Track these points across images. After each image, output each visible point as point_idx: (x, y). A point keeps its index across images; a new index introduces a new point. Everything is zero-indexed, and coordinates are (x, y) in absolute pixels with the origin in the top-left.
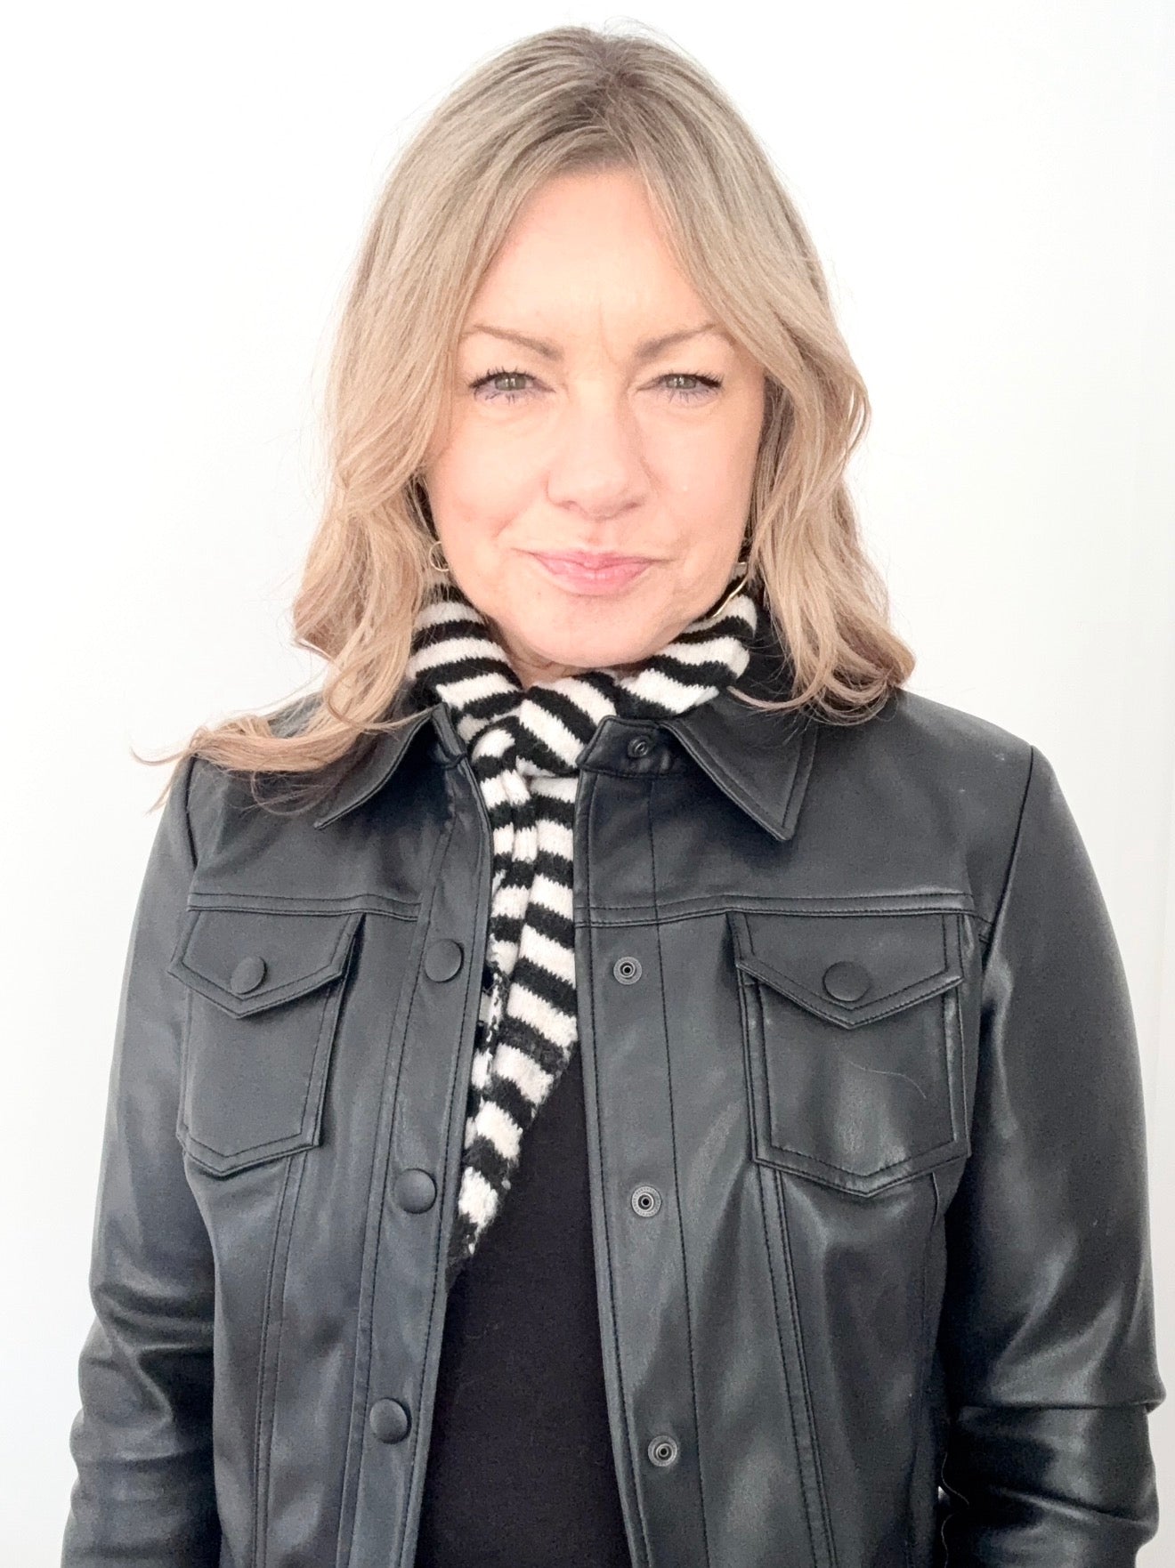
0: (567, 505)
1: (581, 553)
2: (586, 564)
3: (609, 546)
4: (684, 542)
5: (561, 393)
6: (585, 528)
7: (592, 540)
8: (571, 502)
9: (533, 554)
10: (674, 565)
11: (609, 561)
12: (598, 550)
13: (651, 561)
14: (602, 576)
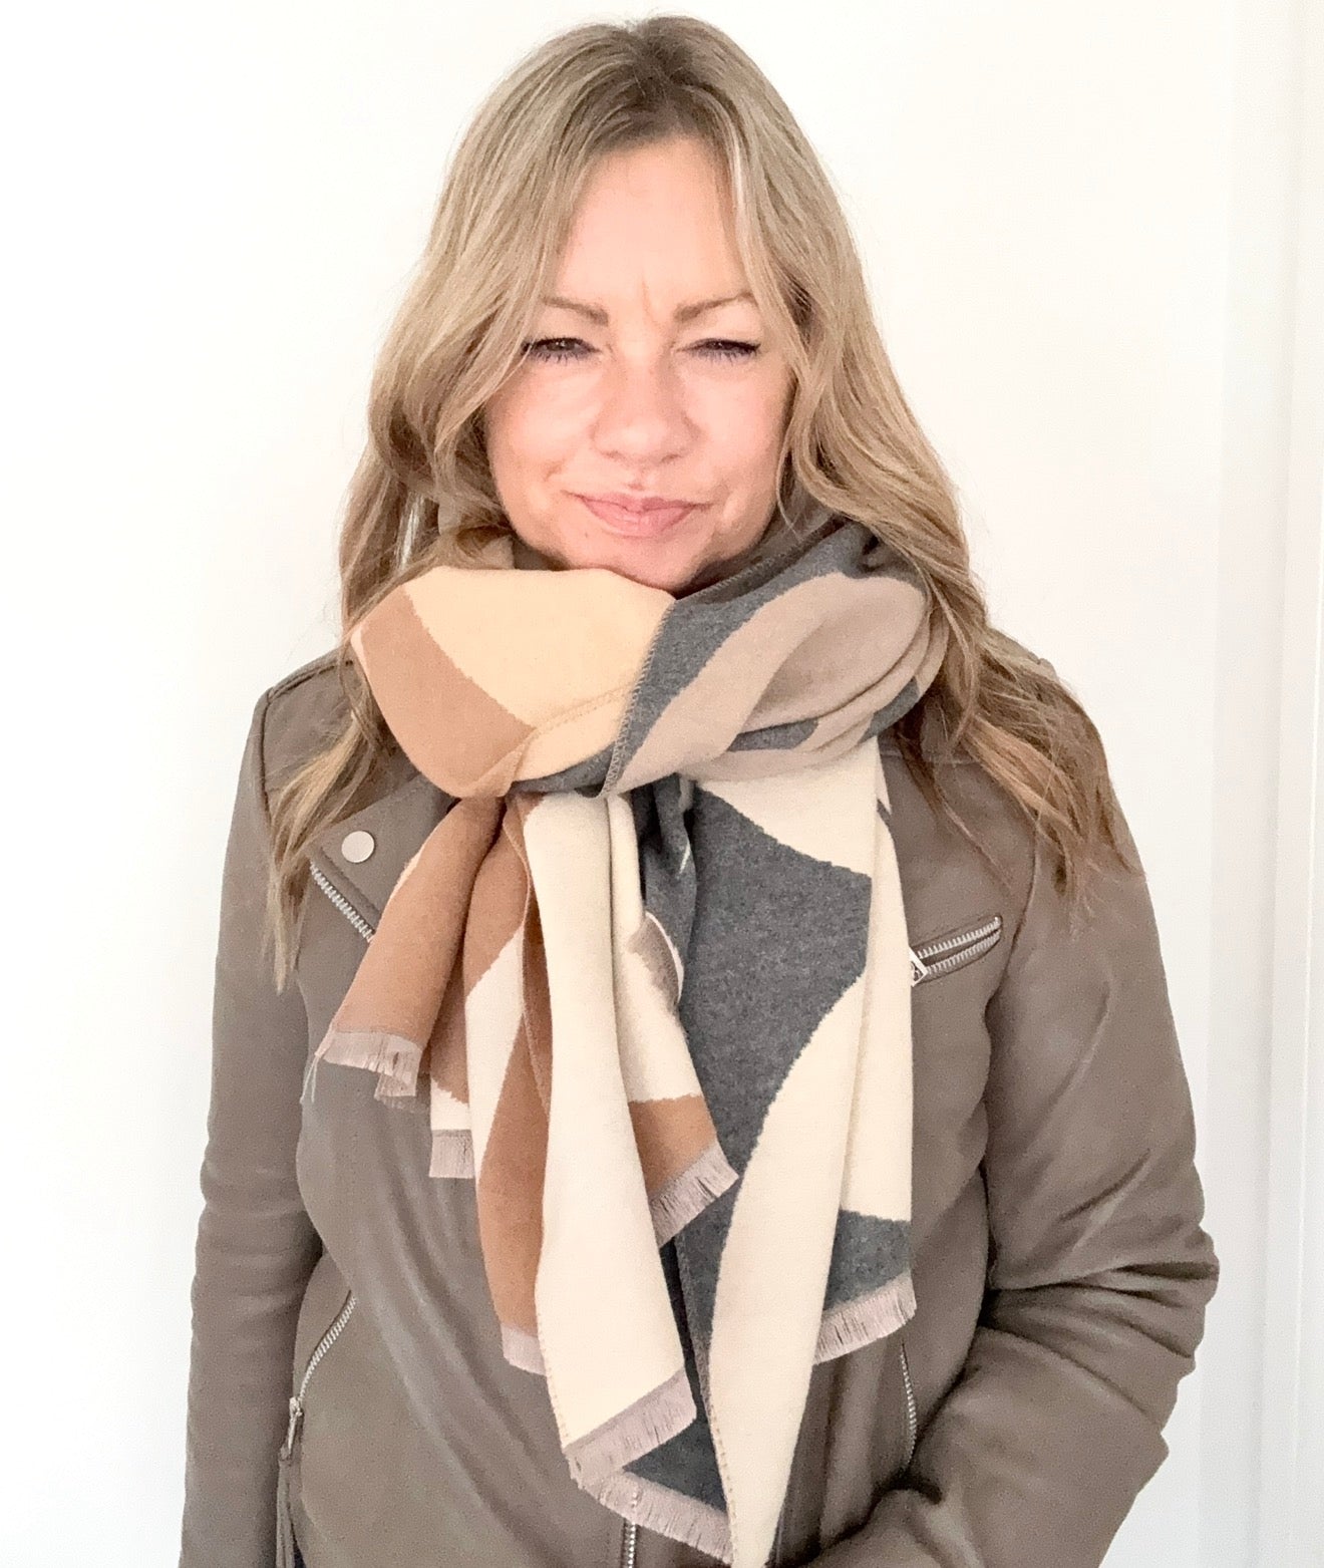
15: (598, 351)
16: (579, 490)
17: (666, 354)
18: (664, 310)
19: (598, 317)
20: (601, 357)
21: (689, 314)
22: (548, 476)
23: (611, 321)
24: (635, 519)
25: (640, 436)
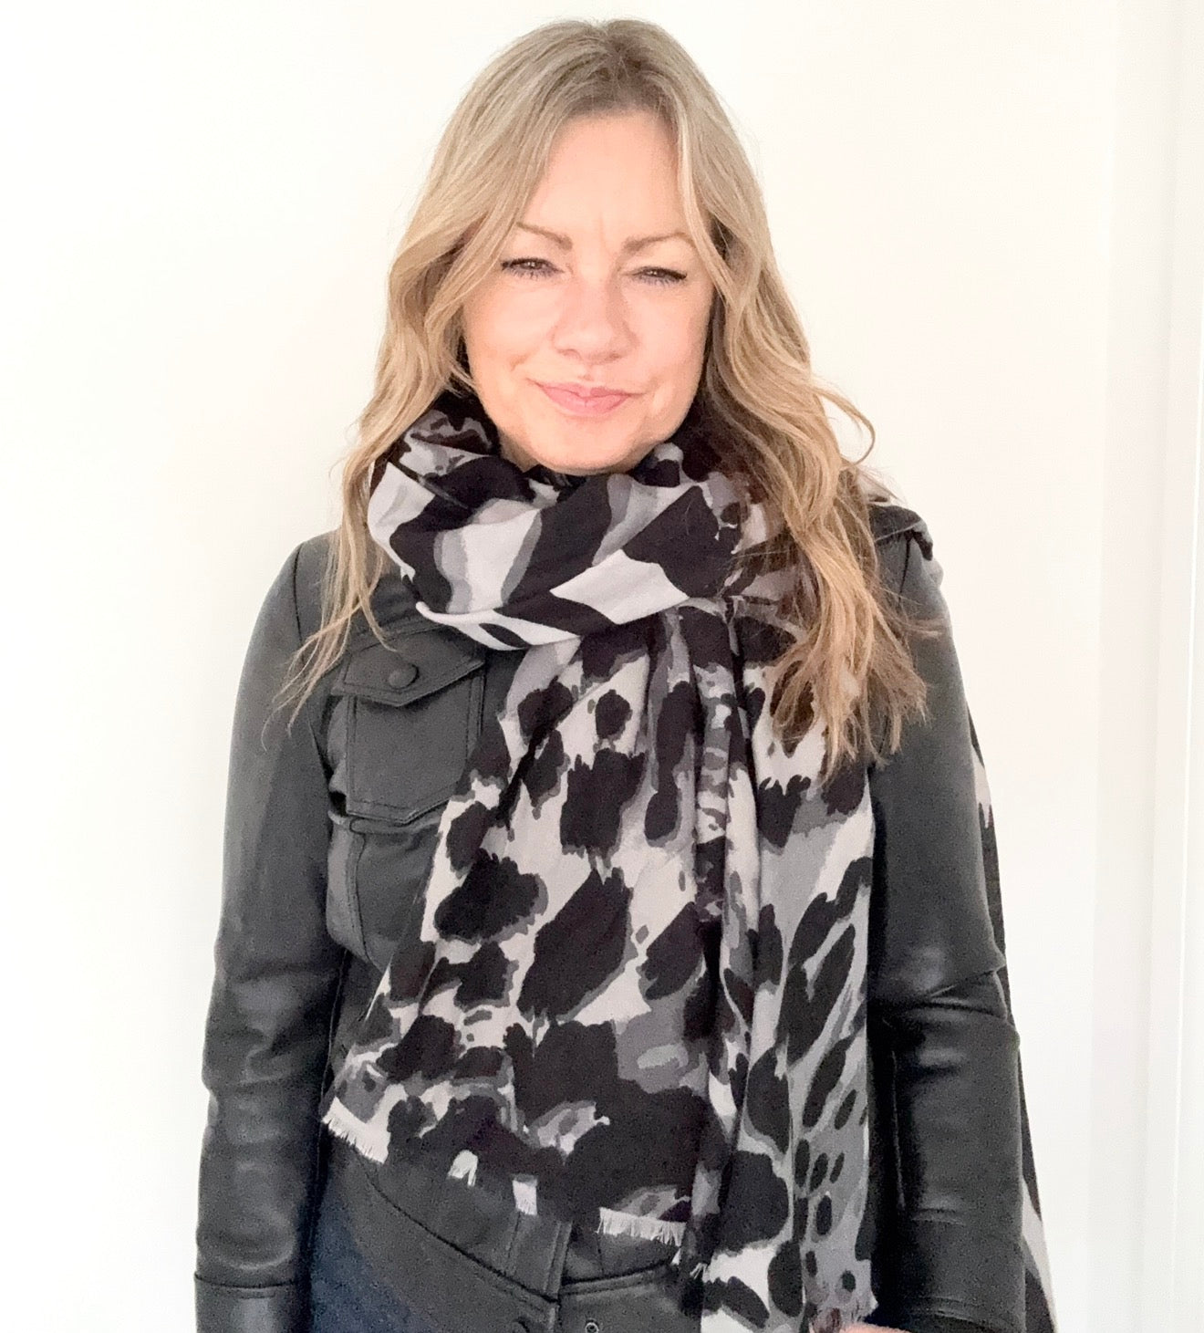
0: (569, 352)
1: (577, 385)
2: (582, 394)
3: (598, 384)
4: (655, 383)
5: (568, 273)
6: (581, 370)
7: (587, 378)
8: (572, 350)
9: (538, 384)
10: (646, 397)
11: (598, 393)
12: (589, 385)
13: (629, 395)
14: (590, 404)
15: (562, 272)
16: (539, 379)
17: (614, 276)
18: (616, 242)
19: (563, 243)
20: (562, 275)
21: (635, 246)
22: (514, 366)
23: (574, 247)
24: (582, 403)
25: (592, 337)
